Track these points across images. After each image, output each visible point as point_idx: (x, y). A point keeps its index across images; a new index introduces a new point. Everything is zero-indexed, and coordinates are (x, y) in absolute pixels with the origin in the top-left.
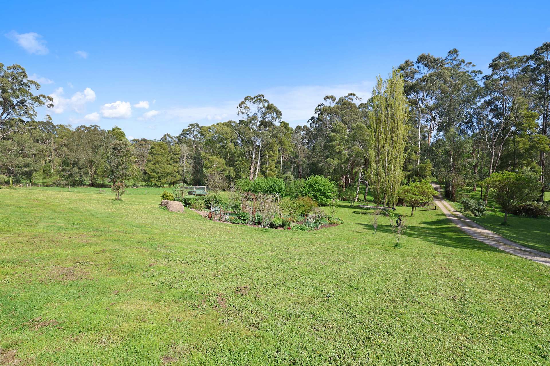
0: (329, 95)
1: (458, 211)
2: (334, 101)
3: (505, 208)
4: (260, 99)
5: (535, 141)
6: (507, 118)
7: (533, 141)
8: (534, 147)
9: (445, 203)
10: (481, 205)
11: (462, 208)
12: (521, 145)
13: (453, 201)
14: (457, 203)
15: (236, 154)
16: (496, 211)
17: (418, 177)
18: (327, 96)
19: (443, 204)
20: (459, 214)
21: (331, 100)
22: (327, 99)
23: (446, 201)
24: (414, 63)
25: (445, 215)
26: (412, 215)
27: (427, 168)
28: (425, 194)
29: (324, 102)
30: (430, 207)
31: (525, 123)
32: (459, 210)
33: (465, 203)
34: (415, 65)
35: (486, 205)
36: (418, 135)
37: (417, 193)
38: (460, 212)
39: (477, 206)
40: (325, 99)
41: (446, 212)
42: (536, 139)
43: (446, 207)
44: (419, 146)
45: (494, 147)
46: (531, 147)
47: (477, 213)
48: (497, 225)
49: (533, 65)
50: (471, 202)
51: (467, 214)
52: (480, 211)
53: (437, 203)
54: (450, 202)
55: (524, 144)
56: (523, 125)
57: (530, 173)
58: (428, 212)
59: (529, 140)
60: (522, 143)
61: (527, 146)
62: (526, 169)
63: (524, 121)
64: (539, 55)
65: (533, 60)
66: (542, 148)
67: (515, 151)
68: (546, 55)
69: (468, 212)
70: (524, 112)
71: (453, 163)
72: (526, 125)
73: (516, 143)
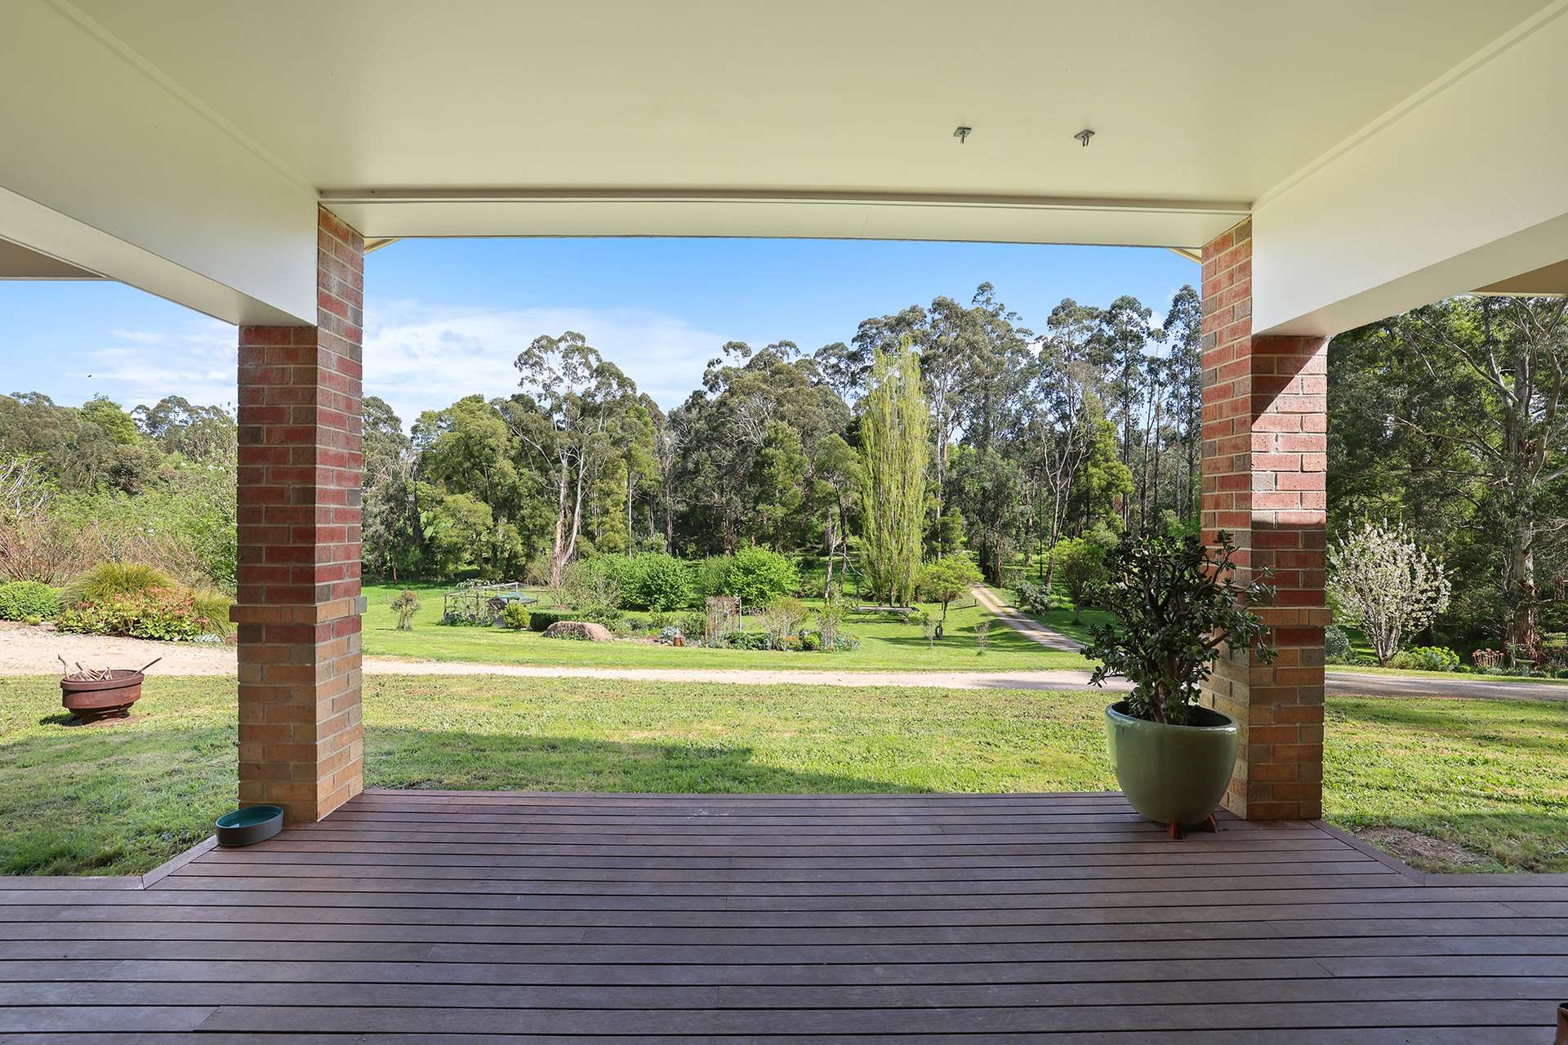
0: (734, 341)
1: (1011, 607)
2: (745, 355)
3: (1075, 594)
4: (576, 347)
5: (1114, 475)
6: (1075, 432)
7: (1112, 475)
8: (1113, 484)
9: (986, 591)
10: (1044, 593)
11: (1017, 599)
12: (1095, 482)
13: (998, 586)
14: (1005, 590)
15: (524, 491)
16: (1065, 601)
17: (938, 542)
18: (730, 343)
19: (986, 595)
20: (1011, 611)
21: (739, 353)
22: (731, 350)
23: (986, 587)
24: (926, 312)
25: (994, 615)
26: (945, 617)
27: (955, 525)
29: (722, 355)
30: (965, 601)
31: (1100, 441)
32: (1013, 604)
33: (1021, 592)
34: (928, 314)
35: (1051, 593)
37: (952, 579)
38: (1014, 607)
39: (1038, 595)
40: (726, 350)
41: (994, 609)
42: (1115, 471)
44: (940, 481)
45: (1058, 483)
46: (1110, 485)
47: (1040, 607)
48: (1065, 625)
49: (1109, 331)
50: (1031, 589)
51: (1026, 611)
52: (1042, 604)
53: (975, 592)
54: (994, 589)
55: (1099, 479)
56: (1097, 446)
57: (1107, 533)
58: (965, 612)
59: (1105, 472)
60: (1097, 477)
61: (1104, 483)
62: (1102, 525)
63: (1099, 439)
64: (1115, 317)
65: (1108, 323)
66: (1123, 486)
67: (1088, 491)
68: (1125, 319)
69: (1026, 607)
70: (1098, 421)
71: (994, 513)
72: (1102, 445)
73: (1089, 477)
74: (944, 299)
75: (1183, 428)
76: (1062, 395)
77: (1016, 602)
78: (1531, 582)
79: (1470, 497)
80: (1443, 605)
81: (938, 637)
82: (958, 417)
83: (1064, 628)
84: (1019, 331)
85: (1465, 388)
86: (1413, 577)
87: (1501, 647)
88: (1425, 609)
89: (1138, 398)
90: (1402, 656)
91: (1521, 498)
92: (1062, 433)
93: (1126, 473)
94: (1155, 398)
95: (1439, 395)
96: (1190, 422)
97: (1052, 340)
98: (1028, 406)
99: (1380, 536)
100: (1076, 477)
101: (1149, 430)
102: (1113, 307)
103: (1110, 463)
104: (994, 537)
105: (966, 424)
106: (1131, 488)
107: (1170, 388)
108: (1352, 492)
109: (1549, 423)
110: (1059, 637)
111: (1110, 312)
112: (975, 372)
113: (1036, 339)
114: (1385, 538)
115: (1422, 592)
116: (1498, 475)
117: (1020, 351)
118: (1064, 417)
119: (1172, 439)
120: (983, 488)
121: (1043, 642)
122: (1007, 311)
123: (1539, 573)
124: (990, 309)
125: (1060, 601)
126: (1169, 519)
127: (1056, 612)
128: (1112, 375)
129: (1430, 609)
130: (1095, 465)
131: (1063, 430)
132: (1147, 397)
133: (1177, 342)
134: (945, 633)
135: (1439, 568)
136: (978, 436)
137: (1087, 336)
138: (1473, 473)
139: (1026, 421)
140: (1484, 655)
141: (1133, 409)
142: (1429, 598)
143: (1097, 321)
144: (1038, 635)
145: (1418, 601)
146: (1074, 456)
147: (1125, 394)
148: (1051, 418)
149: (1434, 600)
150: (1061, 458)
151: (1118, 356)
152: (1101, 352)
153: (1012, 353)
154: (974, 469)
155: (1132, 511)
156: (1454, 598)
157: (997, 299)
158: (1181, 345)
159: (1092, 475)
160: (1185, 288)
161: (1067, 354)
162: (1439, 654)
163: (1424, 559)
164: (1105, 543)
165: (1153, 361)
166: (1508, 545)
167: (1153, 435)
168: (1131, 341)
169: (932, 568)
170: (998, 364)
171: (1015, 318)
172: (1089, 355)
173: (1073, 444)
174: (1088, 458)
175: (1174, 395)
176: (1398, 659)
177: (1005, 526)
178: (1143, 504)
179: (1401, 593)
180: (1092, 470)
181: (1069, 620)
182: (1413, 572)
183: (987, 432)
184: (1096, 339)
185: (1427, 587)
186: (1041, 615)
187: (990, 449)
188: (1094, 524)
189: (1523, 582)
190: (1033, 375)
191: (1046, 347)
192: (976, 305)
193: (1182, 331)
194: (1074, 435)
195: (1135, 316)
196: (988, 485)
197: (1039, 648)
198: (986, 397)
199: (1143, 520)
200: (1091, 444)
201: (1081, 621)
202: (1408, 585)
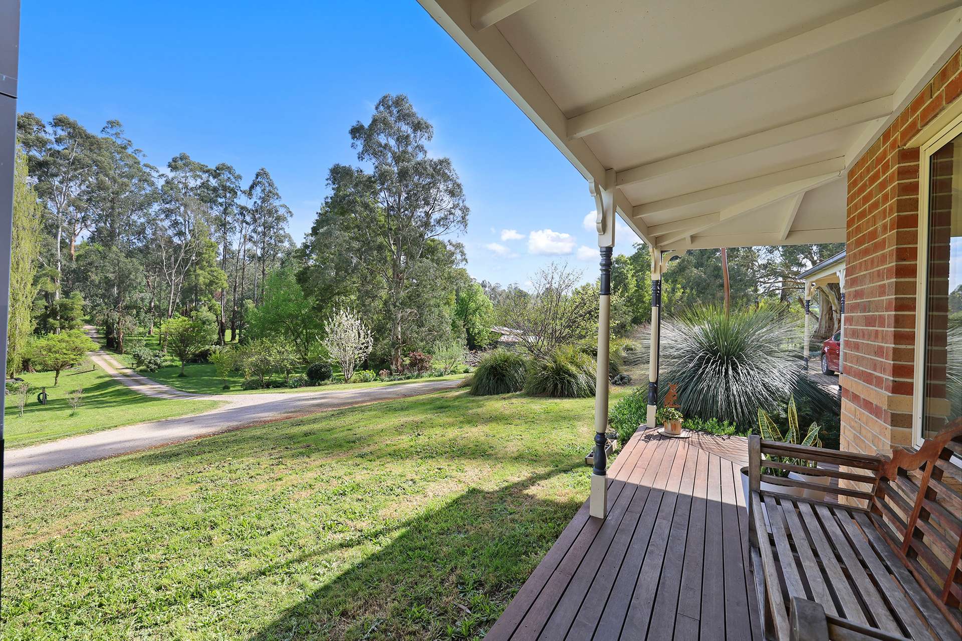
1: (128, 368)
3: (181, 355)
5: (214, 276)
6: (188, 244)
7: (213, 276)
8: (214, 282)
9: (107, 357)
10: (157, 356)
11: (133, 362)
12: (201, 280)
13: (120, 353)
14: (125, 355)
16: (175, 360)
17: (57, 320)
19: (105, 360)
20: (129, 371)
23: (108, 354)
24: (46, 123)
25: (111, 376)
26: (56, 383)
27: (76, 306)
28: (79, 351)
31: (206, 253)
32: (130, 366)
33: (137, 357)
34: (49, 126)
35: (164, 356)
36: (57, 251)
37: (64, 351)
38: (131, 368)
39: (152, 358)
41: (112, 372)
42: (215, 274)
43: (110, 364)
44: (59, 268)
45: (173, 278)
46: (211, 283)
47: (153, 366)
48: (173, 378)
49: (213, 182)
50: (146, 354)
51: (141, 371)
52: (156, 364)
53: (95, 359)
54: (116, 355)
55: (204, 278)
56: (203, 256)
57: (208, 314)
58: (81, 376)
59: (209, 273)
60: (203, 278)
61: (207, 281)
62: (205, 309)
63: (205, 251)
64: (219, 175)
65: (214, 177)
66: (221, 284)
67: (196, 286)
68: (226, 178)
69: (142, 368)
70: (204, 240)
71: (118, 298)
72: (207, 256)
73: (197, 276)
74: (66, 118)
75: (259, 253)
76: (178, 218)
77: (133, 364)
78: (400, 337)
79: (381, 298)
80: (370, 349)
81: (41, 402)
82: (84, 219)
83: (171, 380)
84: (145, 165)
85: (380, 248)
86: (359, 337)
87: (389, 368)
88: (364, 352)
89: (232, 229)
90: (355, 376)
91: (398, 299)
92: (178, 245)
93: (223, 276)
94: (244, 231)
95: (371, 249)
96: (263, 248)
97: (173, 179)
98: (151, 222)
99: (347, 316)
100: (187, 274)
101: (239, 250)
102: (218, 169)
103: (212, 268)
104: (116, 315)
105: (93, 228)
106: (226, 285)
107: (252, 227)
108: (338, 294)
109: (406, 268)
110: (164, 388)
111: (215, 171)
112: (101, 186)
113: (159, 176)
114: (348, 317)
115: (362, 344)
116: (390, 289)
117: (145, 180)
118: (180, 234)
119: (253, 257)
120: (106, 278)
121: (148, 393)
122: (135, 147)
123: (403, 333)
124: (119, 142)
125: (173, 361)
126: (248, 305)
127: (169, 369)
128: (216, 212)
129: (365, 352)
130: (202, 268)
131: (179, 242)
132: (238, 229)
133: (257, 200)
134: (49, 398)
135: (369, 332)
136: (103, 238)
137: (199, 182)
138: (382, 288)
139: (149, 232)
140: (384, 372)
141: (229, 236)
142: (365, 347)
143: (207, 175)
144: (145, 389)
145: (361, 349)
146: (186, 261)
147: (224, 225)
148: (170, 232)
149: (367, 347)
150: (176, 261)
151: (220, 200)
152: (208, 195)
153: (140, 180)
154: (99, 262)
155: (228, 300)
156: (374, 345)
157: (127, 135)
158: (259, 202)
159: (199, 275)
160: (262, 170)
161: (184, 192)
162: (369, 374)
163: (363, 328)
164: (207, 320)
165: (243, 208)
166: (393, 320)
167: (242, 253)
168: (230, 193)
169: (43, 342)
170: (122, 184)
171: (141, 154)
172: (199, 195)
173: (186, 252)
174: (197, 264)
175: (254, 231)
176: (353, 378)
177: (127, 308)
178: (234, 296)
179: (354, 345)
180: (199, 272)
181: (175, 374)
182: (359, 333)
183: (112, 235)
184: (205, 185)
185: (364, 341)
186: (153, 372)
187: (114, 248)
188: (201, 307)
189: (397, 337)
190: (156, 200)
191: (167, 182)
192: (104, 135)
193: (260, 194)
194: (186, 247)
195: (232, 177)
196: (111, 276)
197: (145, 399)
198: (113, 208)
199: (234, 306)
200: (199, 254)
201: (185, 373)
202: (357, 341)
